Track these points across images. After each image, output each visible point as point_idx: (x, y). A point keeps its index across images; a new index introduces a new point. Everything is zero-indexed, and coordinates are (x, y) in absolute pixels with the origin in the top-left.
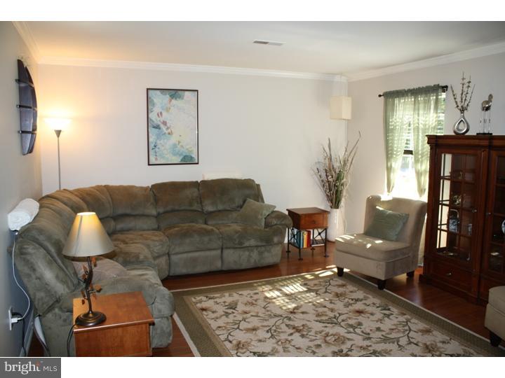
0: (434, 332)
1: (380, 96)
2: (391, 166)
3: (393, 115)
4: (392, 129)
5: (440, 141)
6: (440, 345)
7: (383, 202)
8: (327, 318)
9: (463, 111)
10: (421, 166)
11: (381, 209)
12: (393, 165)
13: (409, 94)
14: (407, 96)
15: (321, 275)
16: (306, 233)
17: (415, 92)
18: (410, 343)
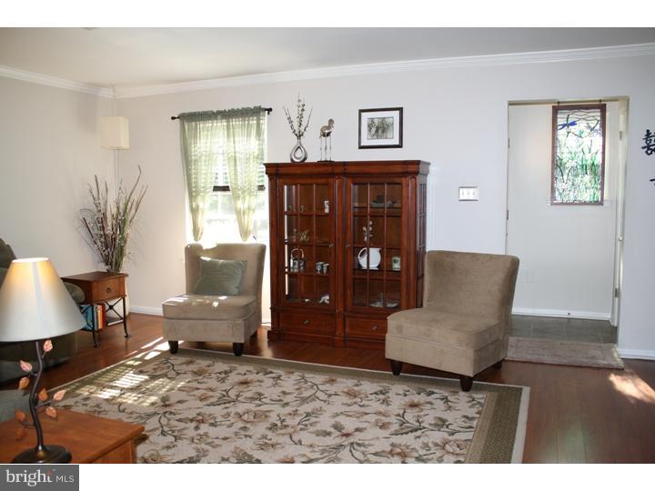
0: (339, 380)
1: (173, 118)
2: (198, 206)
3: (195, 143)
4: (196, 161)
5: (282, 171)
6: (356, 388)
7: (207, 250)
8: (216, 399)
9: (300, 136)
10: (244, 203)
11: (208, 259)
12: (201, 205)
13: (219, 117)
14: (216, 119)
15: (147, 358)
16: (100, 307)
17: (228, 115)
18: (330, 395)
